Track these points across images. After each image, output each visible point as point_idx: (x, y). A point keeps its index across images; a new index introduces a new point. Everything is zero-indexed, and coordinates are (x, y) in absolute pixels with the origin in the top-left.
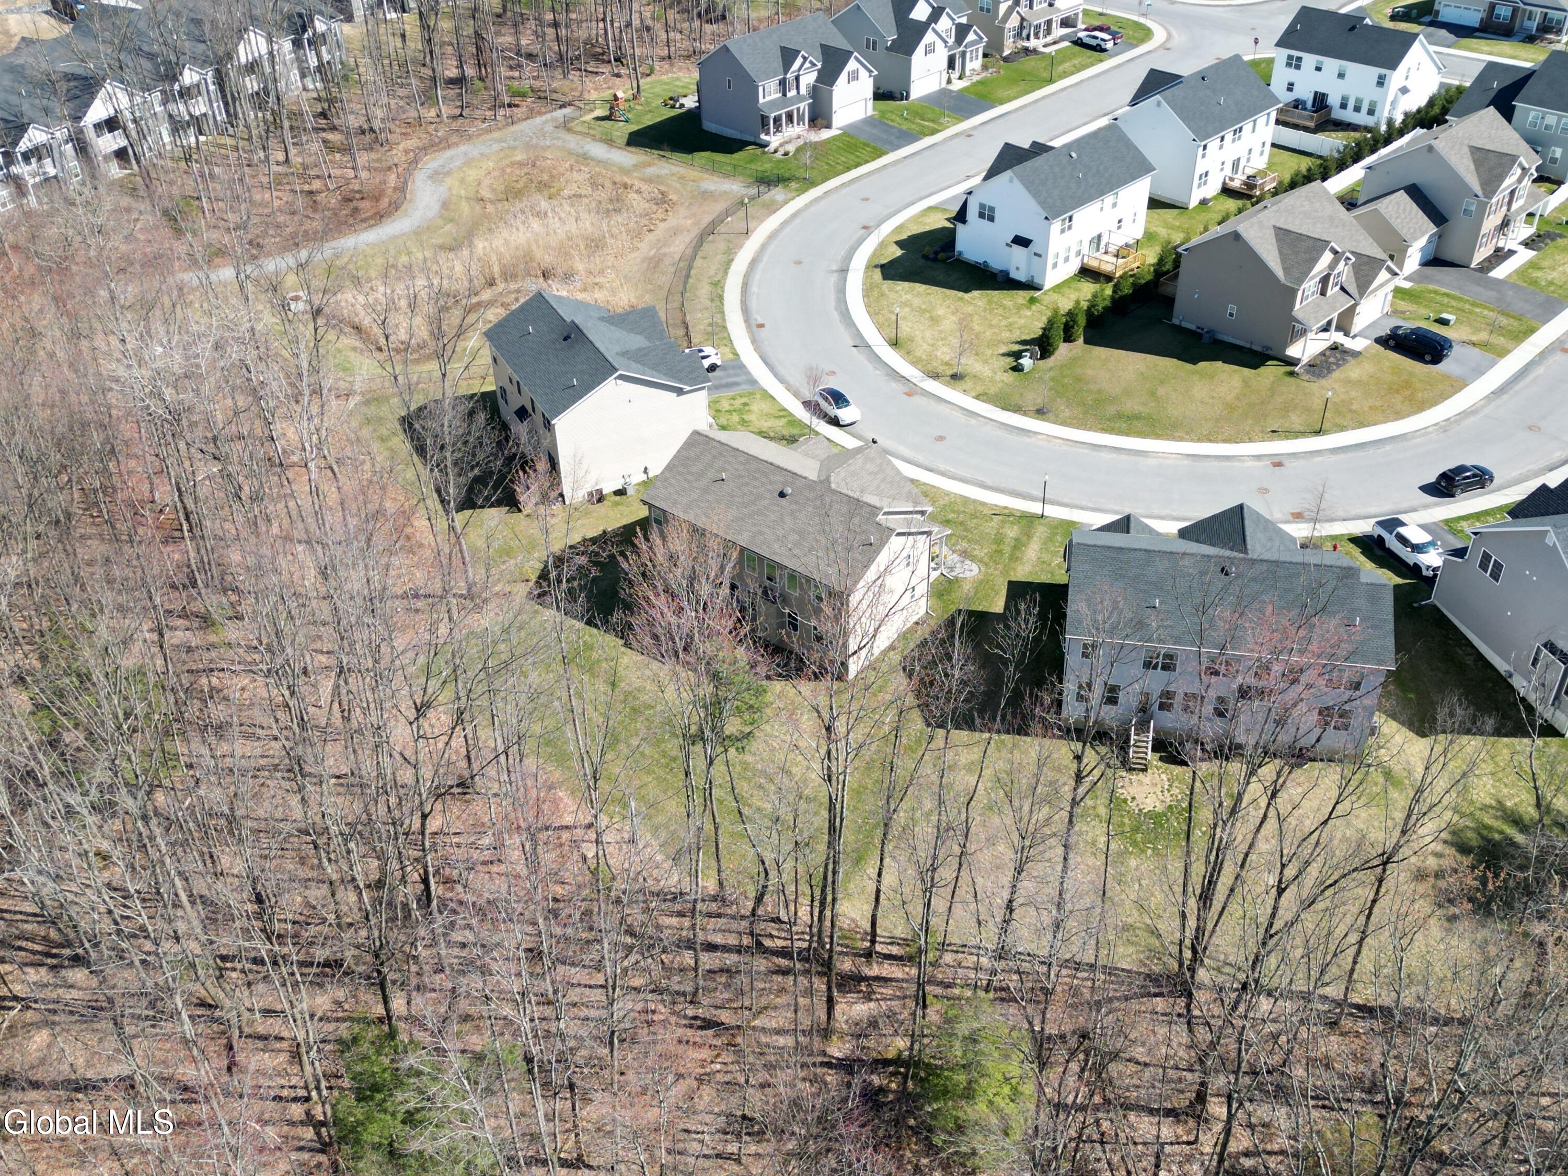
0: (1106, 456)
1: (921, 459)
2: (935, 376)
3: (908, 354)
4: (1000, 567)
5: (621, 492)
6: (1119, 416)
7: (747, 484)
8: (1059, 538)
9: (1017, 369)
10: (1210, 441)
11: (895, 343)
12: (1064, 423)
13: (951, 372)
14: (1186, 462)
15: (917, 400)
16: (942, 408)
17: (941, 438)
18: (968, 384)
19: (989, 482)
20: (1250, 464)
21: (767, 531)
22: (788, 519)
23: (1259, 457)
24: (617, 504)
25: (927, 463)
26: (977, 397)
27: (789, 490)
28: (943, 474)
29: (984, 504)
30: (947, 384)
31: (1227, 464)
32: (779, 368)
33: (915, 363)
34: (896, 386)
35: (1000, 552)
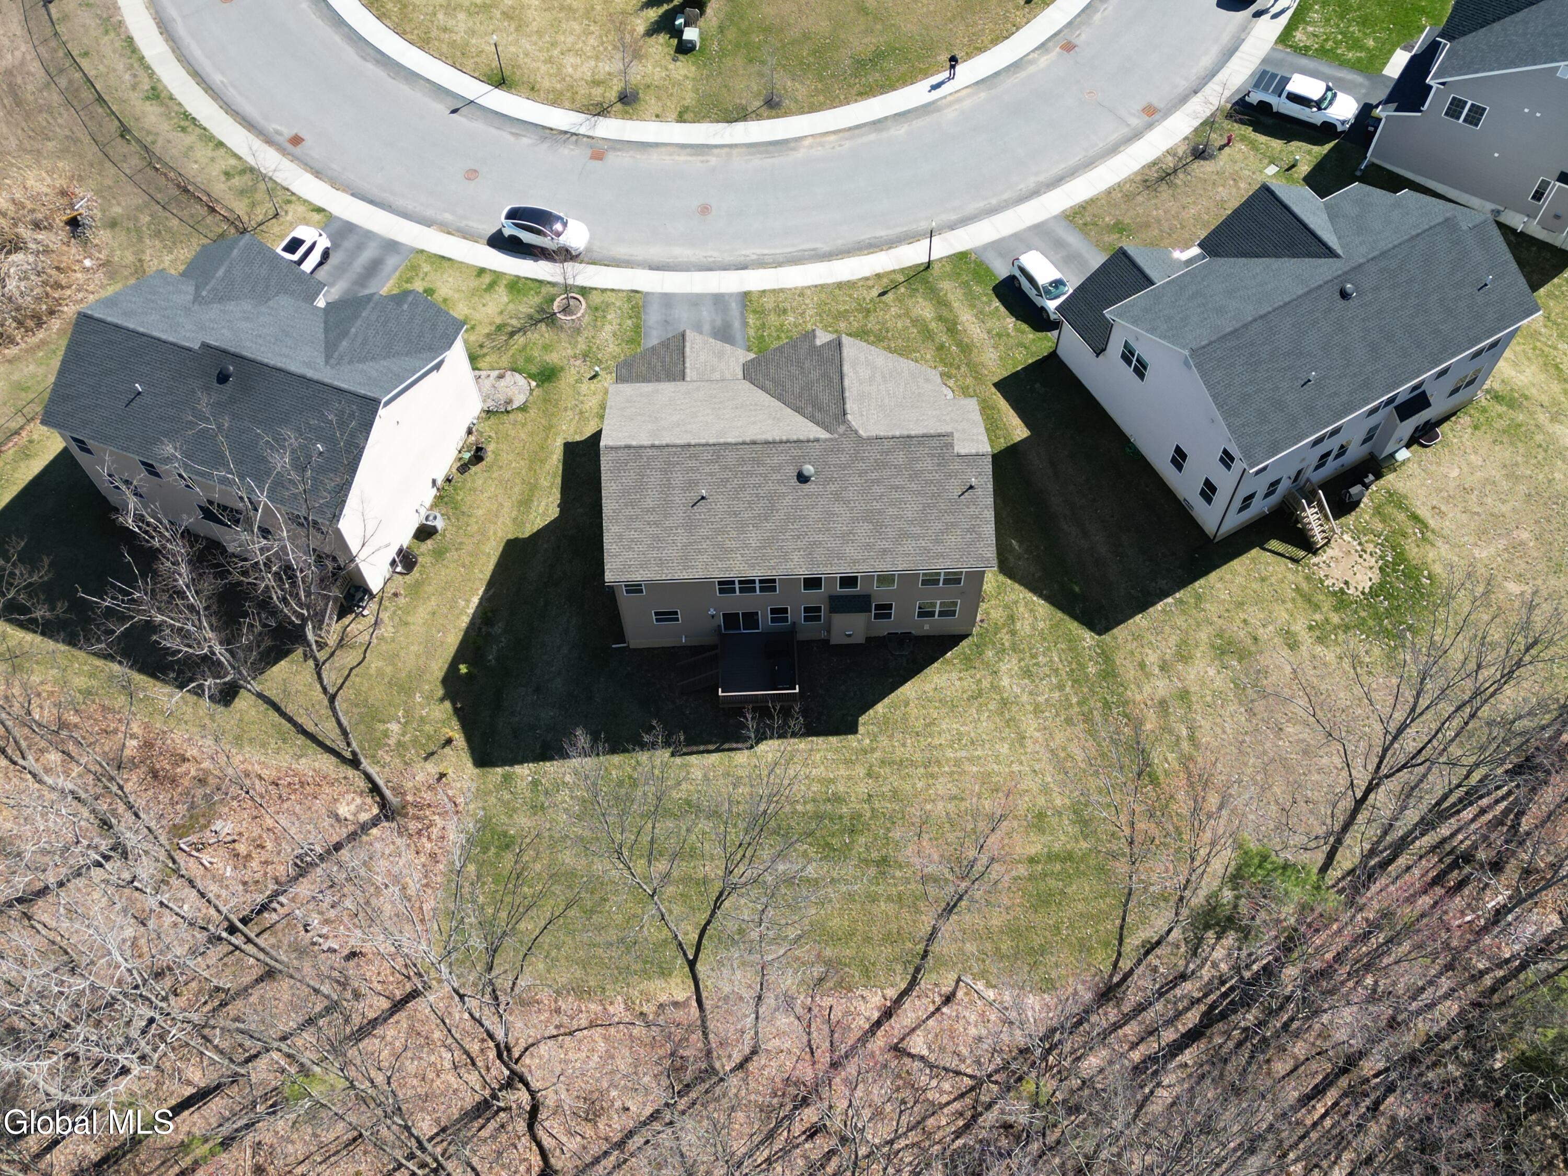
0: (900, 131)
1: (713, 254)
2: (601, 111)
3: (532, 91)
4: (963, 369)
5: (424, 533)
6: (861, 65)
7: (742, 487)
8: (977, 289)
9: (684, 48)
10: (981, 50)
11: (501, 81)
12: (813, 109)
13: (612, 95)
14: (983, 95)
15: (614, 159)
16: (655, 157)
17: (705, 210)
18: (650, 102)
19: (824, 247)
20: (1044, 61)
21: (820, 537)
22: (837, 508)
23: (1043, 47)
24: (439, 554)
25: (728, 258)
26: (681, 119)
27: (809, 469)
28: (761, 264)
29: (850, 285)
30: (626, 116)
31: (1022, 75)
32: (400, 203)
33: (555, 100)
34: (567, 151)
35: (941, 348)
